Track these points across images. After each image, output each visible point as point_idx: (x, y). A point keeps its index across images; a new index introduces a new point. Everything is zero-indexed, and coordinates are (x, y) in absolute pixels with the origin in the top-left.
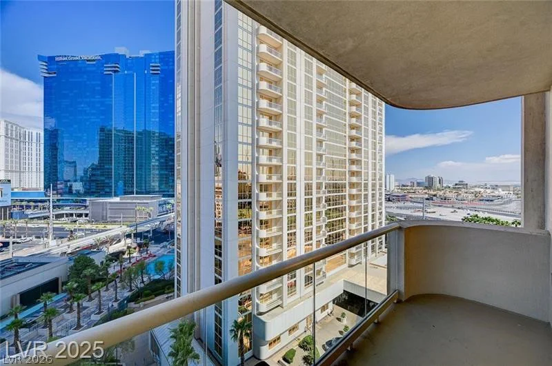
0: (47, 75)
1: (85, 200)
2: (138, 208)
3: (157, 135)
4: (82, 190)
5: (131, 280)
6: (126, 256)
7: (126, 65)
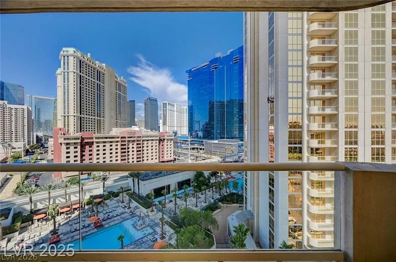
0: (189, 79)
1: (203, 141)
2: (226, 147)
3: (237, 101)
4: (202, 135)
5: (220, 189)
6: (219, 175)
7: (221, 62)
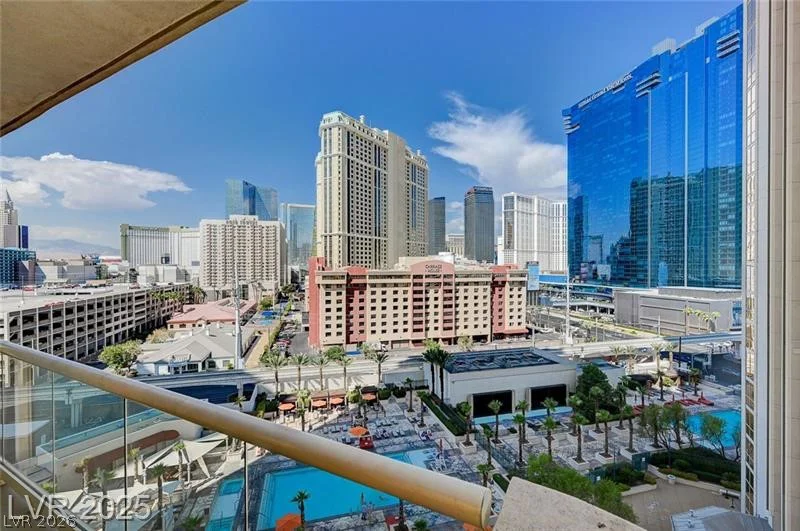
0: (571, 131)
2: (688, 310)
4: (608, 274)
6: (656, 386)
7: (671, 66)
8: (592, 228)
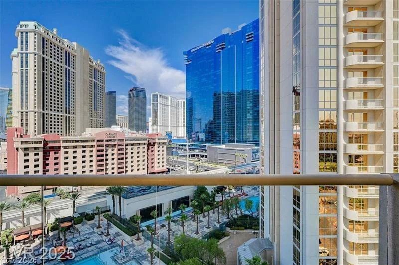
1: (206, 146)
2: (237, 154)
4: (204, 138)
5: (229, 209)
6: (227, 190)
7: (229, 41)
8: (197, 115)
